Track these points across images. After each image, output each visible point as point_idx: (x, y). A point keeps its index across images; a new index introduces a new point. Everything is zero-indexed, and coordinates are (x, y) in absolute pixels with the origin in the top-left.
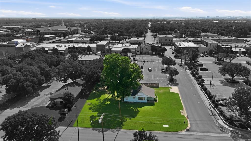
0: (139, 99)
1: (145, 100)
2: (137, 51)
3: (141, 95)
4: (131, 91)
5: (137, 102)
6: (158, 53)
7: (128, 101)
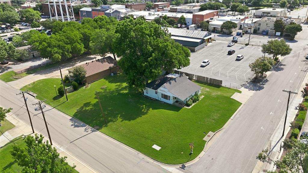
0: (162, 97)
1: (169, 100)
2: (249, 28)
3: (164, 91)
4: (157, 83)
5: (159, 100)
6: (286, 35)
7: (149, 95)
